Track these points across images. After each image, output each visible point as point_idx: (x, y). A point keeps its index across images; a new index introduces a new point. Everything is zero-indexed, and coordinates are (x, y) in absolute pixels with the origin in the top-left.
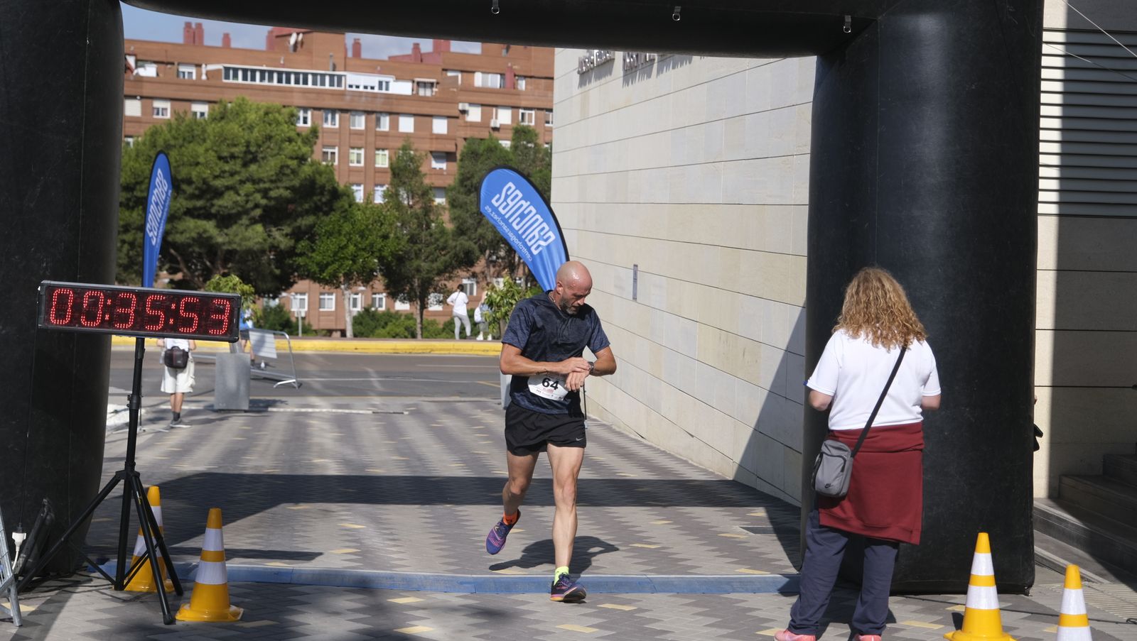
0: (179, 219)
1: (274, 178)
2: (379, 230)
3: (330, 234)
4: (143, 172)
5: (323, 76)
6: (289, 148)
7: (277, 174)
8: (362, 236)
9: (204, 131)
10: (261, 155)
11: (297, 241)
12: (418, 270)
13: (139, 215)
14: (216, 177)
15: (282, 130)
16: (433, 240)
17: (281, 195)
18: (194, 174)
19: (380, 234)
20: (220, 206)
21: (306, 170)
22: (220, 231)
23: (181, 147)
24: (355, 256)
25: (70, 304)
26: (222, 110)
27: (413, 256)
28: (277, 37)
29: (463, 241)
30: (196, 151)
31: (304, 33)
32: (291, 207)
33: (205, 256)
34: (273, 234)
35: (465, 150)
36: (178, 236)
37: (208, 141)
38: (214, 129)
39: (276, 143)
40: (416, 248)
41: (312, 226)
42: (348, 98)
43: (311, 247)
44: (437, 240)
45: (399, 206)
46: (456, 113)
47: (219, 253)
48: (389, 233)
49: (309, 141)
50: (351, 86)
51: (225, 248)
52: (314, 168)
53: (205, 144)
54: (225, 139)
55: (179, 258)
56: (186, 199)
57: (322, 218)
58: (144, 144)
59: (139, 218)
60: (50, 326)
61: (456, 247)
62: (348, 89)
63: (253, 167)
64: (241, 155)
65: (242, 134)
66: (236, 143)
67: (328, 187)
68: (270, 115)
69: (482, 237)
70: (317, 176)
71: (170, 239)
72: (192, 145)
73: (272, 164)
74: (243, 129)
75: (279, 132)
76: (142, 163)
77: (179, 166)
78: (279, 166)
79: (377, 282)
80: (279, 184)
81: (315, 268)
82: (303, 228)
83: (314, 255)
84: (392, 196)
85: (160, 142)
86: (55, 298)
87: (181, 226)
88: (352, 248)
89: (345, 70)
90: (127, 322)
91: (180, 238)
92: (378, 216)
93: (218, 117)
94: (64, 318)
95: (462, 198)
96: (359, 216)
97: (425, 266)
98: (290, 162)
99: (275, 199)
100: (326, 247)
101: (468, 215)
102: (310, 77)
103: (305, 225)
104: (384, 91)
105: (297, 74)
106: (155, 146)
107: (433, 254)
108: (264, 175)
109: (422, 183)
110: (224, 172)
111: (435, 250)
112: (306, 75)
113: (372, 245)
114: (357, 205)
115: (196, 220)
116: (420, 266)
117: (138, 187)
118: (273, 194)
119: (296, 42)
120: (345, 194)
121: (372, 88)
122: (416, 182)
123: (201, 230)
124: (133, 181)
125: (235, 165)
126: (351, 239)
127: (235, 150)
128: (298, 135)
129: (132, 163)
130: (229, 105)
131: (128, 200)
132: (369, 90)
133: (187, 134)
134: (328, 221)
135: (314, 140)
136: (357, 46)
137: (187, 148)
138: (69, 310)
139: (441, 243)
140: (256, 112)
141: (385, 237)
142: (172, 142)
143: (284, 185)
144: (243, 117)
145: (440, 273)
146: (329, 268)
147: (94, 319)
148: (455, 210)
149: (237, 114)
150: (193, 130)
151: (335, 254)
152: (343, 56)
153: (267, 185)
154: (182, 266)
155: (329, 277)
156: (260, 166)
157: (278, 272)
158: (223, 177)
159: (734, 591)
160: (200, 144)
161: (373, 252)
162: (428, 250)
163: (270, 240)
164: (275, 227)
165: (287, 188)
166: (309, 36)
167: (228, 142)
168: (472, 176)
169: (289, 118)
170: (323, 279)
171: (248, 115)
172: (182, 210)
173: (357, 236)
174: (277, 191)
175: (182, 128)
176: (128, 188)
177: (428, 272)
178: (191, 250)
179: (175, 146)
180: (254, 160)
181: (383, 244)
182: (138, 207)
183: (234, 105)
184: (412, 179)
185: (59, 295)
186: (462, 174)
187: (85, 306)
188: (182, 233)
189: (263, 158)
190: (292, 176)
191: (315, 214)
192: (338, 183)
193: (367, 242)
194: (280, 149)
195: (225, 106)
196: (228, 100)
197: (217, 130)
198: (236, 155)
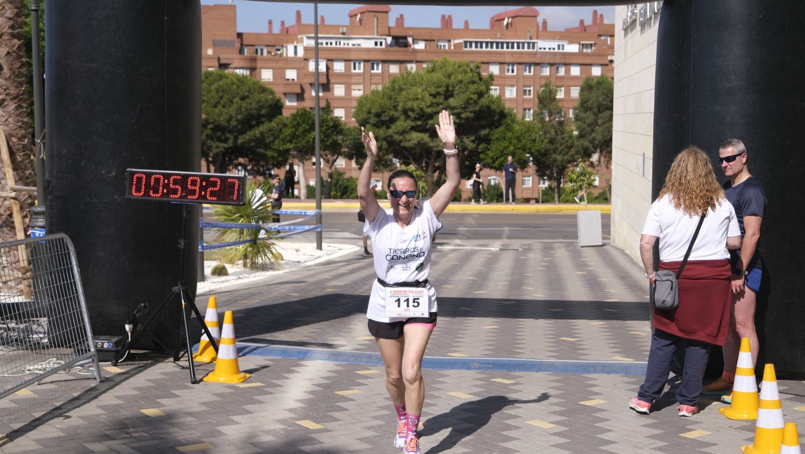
0: (407, 132)
1: (463, 106)
2: (530, 136)
3: (498, 139)
4: (386, 105)
5: (523, 43)
6: (473, 88)
7: (465, 104)
8: (519, 140)
9: (422, 79)
10: (455, 93)
11: (478, 145)
12: (555, 161)
13: (384, 131)
14: (428, 107)
15: (469, 77)
16: (564, 142)
17: (468, 117)
18: (415, 105)
19: (529, 138)
20: (431, 124)
21: (484, 101)
22: (432, 139)
23: (408, 89)
24: (514, 153)
25: (143, 183)
26: (433, 66)
27: (552, 152)
28: (496, 21)
29: (583, 142)
30: (417, 91)
31: (512, 18)
32: (475, 123)
33: (424, 154)
34: (464, 140)
35: (584, 84)
36: (407, 143)
37: (424, 86)
38: (427, 77)
39: (465, 85)
40: (553, 147)
41: (488, 135)
42: (539, 56)
43: (487, 148)
44: (566, 142)
45: (542, 120)
46: (607, 62)
47: (433, 153)
48: (536, 138)
49: (488, 83)
50: (540, 49)
51: (435, 149)
52: (489, 99)
53: (421, 87)
54: (434, 83)
55: (409, 156)
56: (412, 121)
57: (494, 130)
58: (388, 88)
59: (384, 133)
60: (132, 197)
61: (578, 145)
62: (539, 50)
63: (451, 100)
64: (444, 93)
65: (444, 79)
66: (440, 85)
67: (498, 111)
68: (461, 68)
69: (594, 139)
70: (491, 104)
71: (402, 144)
72: (414, 88)
73: (462, 97)
74: (445, 77)
75: (466, 78)
76: (385, 99)
77: (407, 101)
78: (466, 98)
79: (529, 169)
80: (467, 110)
81: (490, 161)
82: (482, 136)
83: (489, 152)
84: (538, 115)
85: (397, 87)
86: (135, 180)
87: (408, 137)
88: (512, 148)
89: (537, 39)
90: (177, 194)
91: (407, 144)
92: (529, 128)
93: (431, 70)
94: (140, 192)
95: (582, 115)
96: (517, 127)
97: (559, 158)
98: (472, 96)
99: (464, 118)
100: (495, 148)
101: (585, 125)
102: (515, 45)
103: (484, 135)
104: (561, 51)
105: (508, 43)
106: (394, 90)
107: (564, 150)
108: (455, 105)
109: (557, 106)
110: (433, 103)
111: (567, 147)
112: (513, 43)
113: (524, 146)
114: (517, 121)
115: (417, 133)
116: (556, 158)
117: (383, 114)
118: (463, 116)
119: (508, 24)
120: (509, 115)
121: (554, 49)
122: (554, 105)
123: (420, 139)
124: (380, 111)
125: (440, 99)
126: (511, 143)
127: (440, 90)
128: (481, 79)
129: (379, 100)
130: (437, 64)
131: (377, 122)
132: (552, 50)
133: (412, 81)
134: (498, 132)
135: (492, 82)
136: (545, 23)
137: (411, 90)
138: (143, 187)
139: (569, 144)
140: (453, 66)
141: (534, 141)
142: (403, 87)
143: (469, 110)
144: (444, 69)
145: (569, 162)
146: (499, 160)
147: (158, 193)
148: (578, 123)
149: (442, 68)
150: (416, 79)
151: (502, 152)
152: (535, 30)
153: (459, 111)
154: (412, 161)
155: (499, 166)
156: (455, 99)
157: (467, 163)
158: (433, 107)
159: (595, 372)
160: (419, 87)
161: (525, 150)
162: (560, 148)
163: (461, 144)
164: (465, 135)
165: (471, 112)
166: (515, 19)
167: (435, 85)
168: (588, 101)
169: (476, 69)
170: (495, 167)
171: (447, 68)
172: (409, 128)
173: (515, 141)
174: (465, 114)
175: (410, 78)
176: (378, 115)
177: (562, 161)
178: (414, 151)
179: (404, 89)
180: (452, 96)
181: (532, 145)
182: (383, 125)
183: (439, 62)
184: (550, 103)
185: (137, 178)
186: (582, 100)
187: (152, 184)
188: (409, 141)
189: (457, 94)
190: (474, 105)
191: (489, 127)
192: (504, 108)
193: (522, 144)
194: (467, 88)
195: (435, 63)
196: (436, 60)
197: (429, 78)
198: (441, 92)
